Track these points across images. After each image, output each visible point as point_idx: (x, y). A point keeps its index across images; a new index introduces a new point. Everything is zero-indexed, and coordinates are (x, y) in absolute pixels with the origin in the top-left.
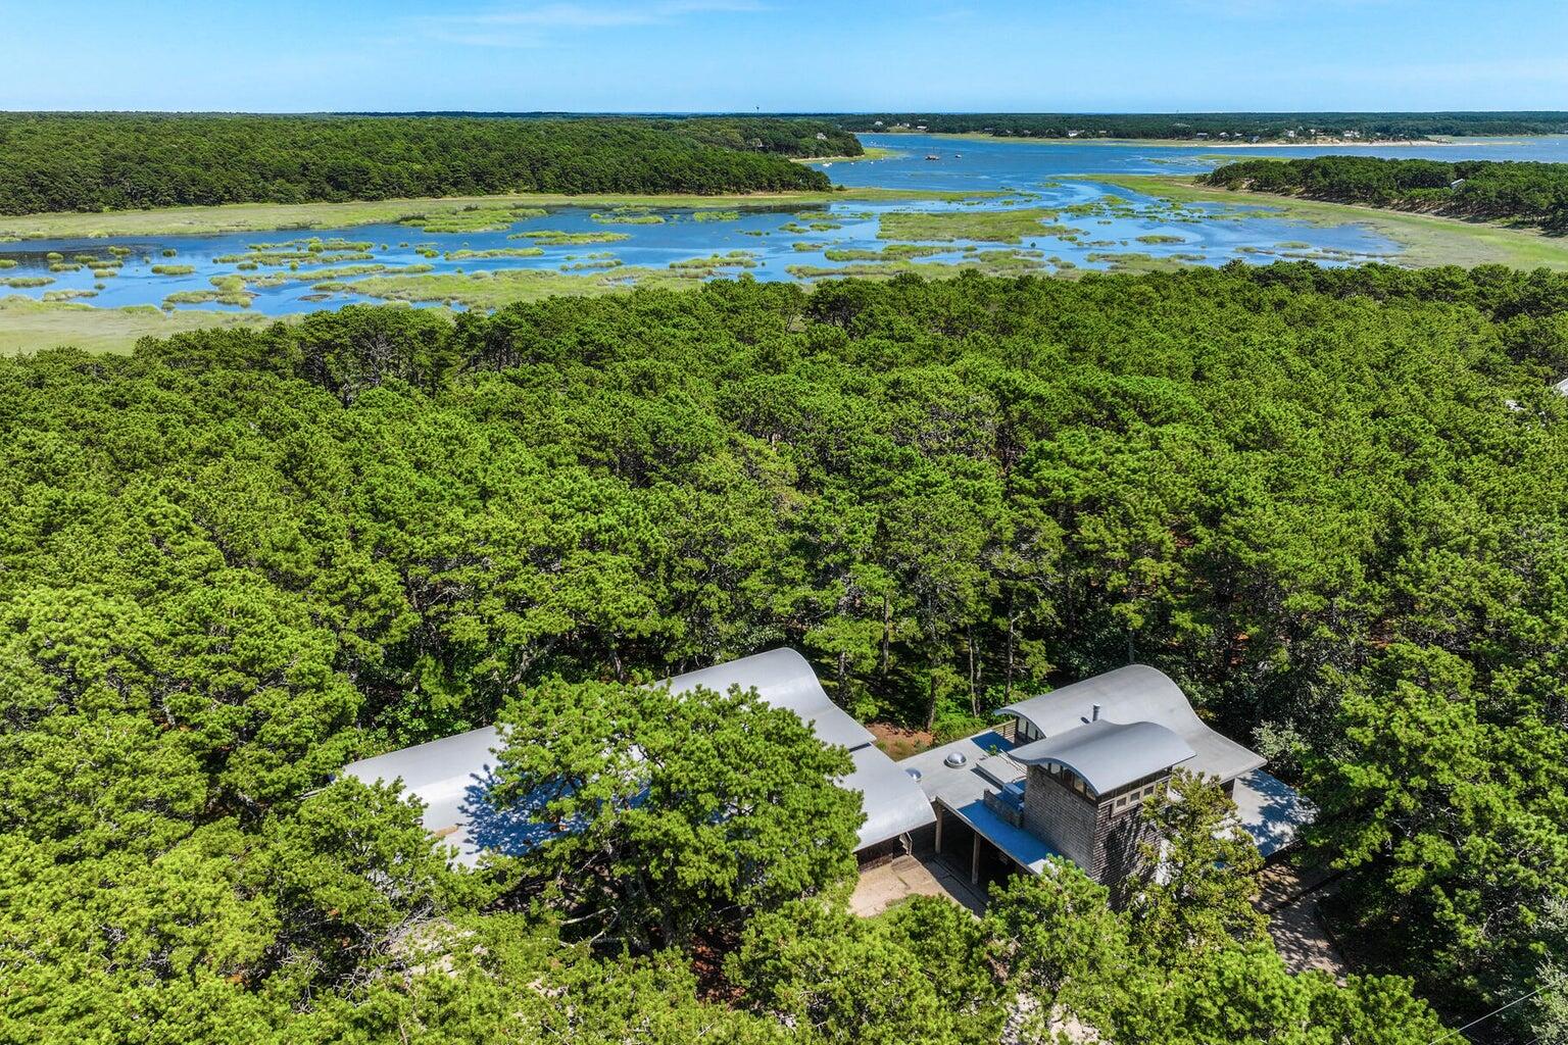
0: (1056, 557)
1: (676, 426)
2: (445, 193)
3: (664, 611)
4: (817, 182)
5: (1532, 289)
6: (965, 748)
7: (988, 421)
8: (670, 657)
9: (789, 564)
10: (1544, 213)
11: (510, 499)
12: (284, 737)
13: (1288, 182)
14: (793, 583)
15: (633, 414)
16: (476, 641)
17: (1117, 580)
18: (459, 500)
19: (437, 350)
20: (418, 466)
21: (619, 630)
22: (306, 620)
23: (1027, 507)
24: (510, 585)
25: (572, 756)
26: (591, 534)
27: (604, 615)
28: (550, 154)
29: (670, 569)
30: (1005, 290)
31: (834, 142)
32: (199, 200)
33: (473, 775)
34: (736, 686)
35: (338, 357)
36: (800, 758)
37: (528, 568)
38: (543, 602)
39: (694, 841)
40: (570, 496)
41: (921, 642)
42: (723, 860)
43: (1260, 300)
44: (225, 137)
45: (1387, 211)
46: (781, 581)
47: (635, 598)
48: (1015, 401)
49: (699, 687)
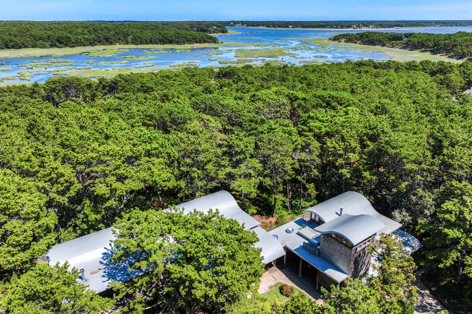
0: (317, 153)
1: (178, 111)
2: (96, 45)
3: (178, 178)
4: (215, 41)
5: (440, 67)
6: (292, 225)
7: (287, 108)
8: (180, 195)
9: (223, 160)
10: (431, 48)
11: (117, 139)
12: (18, 242)
13: (356, 39)
14: (224, 166)
15: (162, 108)
16: (105, 194)
17: (340, 161)
18: (97, 140)
19: (92, 91)
20: (81, 128)
21: (161, 187)
22: (34, 189)
23: (308, 136)
24: (118, 171)
25: (145, 244)
26: (148, 151)
27: (155, 181)
28: (130, 32)
29: (179, 163)
30: (280, 69)
31: (219, 29)
32: (13, 47)
33: (105, 248)
34: (211, 210)
35: (57, 93)
36: (241, 240)
37: (125, 164)
38: (131, 177)
39: (199, 278)
40: (140, 137)
41: (272, 186)
42: (211, 285)
43: (361, 70)
44: (21, 27)
45: (385, 48)
46: (220, 166)
47: (166, 175)
48: (295, 101)
49: (195, 210)
